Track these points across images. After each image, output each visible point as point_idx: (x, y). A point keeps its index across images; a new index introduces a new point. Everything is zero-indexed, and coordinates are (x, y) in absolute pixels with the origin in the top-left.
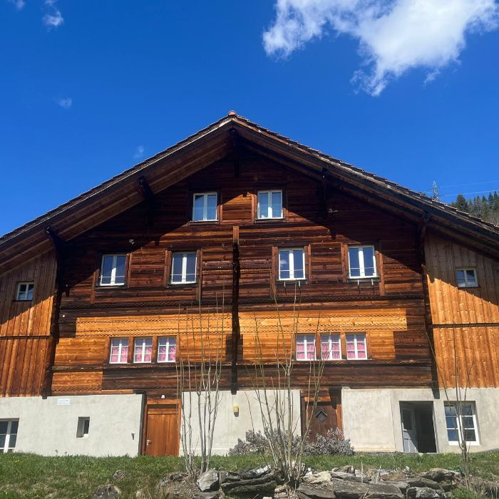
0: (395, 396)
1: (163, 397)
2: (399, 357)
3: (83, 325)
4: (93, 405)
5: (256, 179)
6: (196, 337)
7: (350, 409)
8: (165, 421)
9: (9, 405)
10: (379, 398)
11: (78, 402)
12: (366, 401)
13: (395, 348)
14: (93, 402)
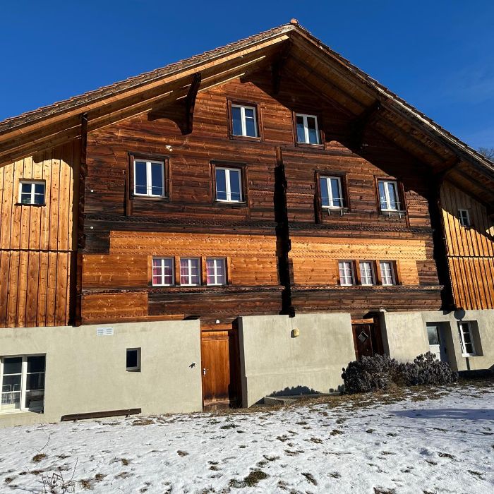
0: (423, 318)
1: (218, 322)
2: (422, 284)
3: (118, 240)
4: (143, 333)
5: (294, 100)
6: (247, 260)
7: (392, 330)
8: (220, 348)
9: (29, 337)
10: (413, 320)
11: (124, 331)
12: (403, 323)
13: (419, 275)
14: (144, 330)
